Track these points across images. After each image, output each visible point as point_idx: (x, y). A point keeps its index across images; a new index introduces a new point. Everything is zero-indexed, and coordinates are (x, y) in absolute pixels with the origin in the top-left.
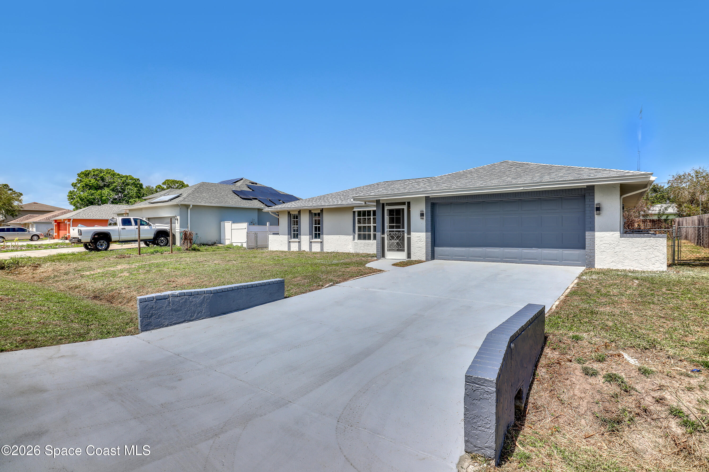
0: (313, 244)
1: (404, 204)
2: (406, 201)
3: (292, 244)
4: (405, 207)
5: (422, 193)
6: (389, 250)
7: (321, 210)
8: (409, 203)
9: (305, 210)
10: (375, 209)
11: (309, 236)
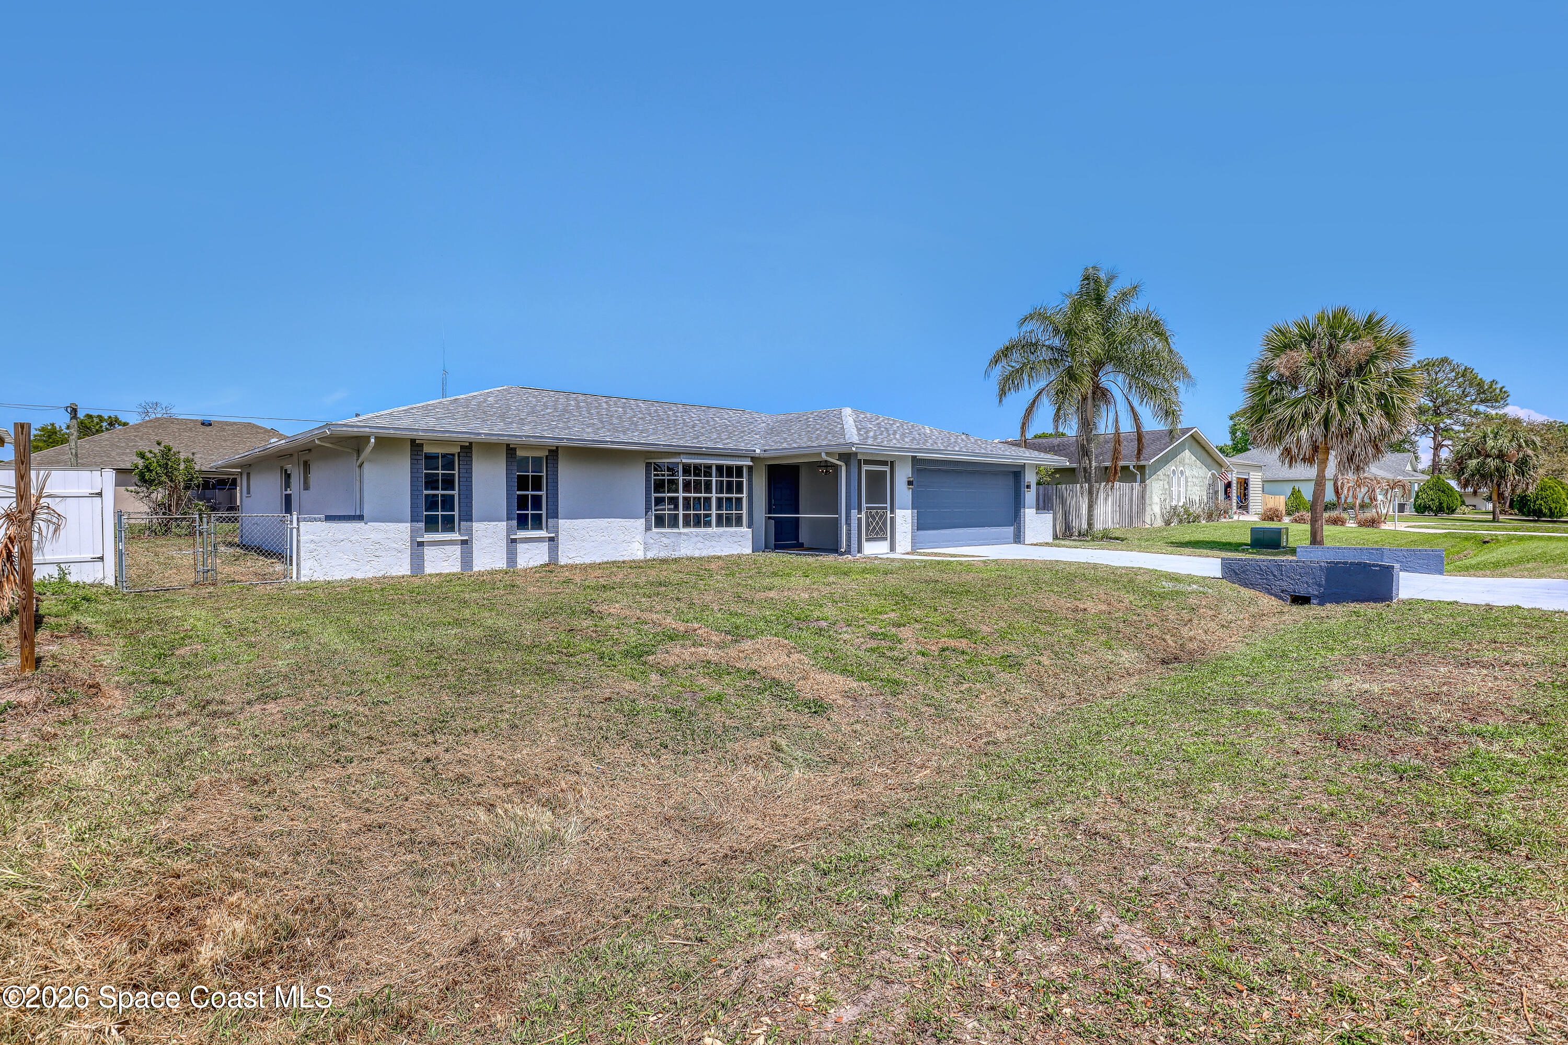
0: (521, 547)
1: (884, 463)
2: (889, 459)
3: (428, 552)
4: (887, 469)
5: (909, 450)
6: (868, 540)
7: (550, 451)
8: (892, 463)
9: (490, 447)
10: (751, 464)
11: (505, 523)
